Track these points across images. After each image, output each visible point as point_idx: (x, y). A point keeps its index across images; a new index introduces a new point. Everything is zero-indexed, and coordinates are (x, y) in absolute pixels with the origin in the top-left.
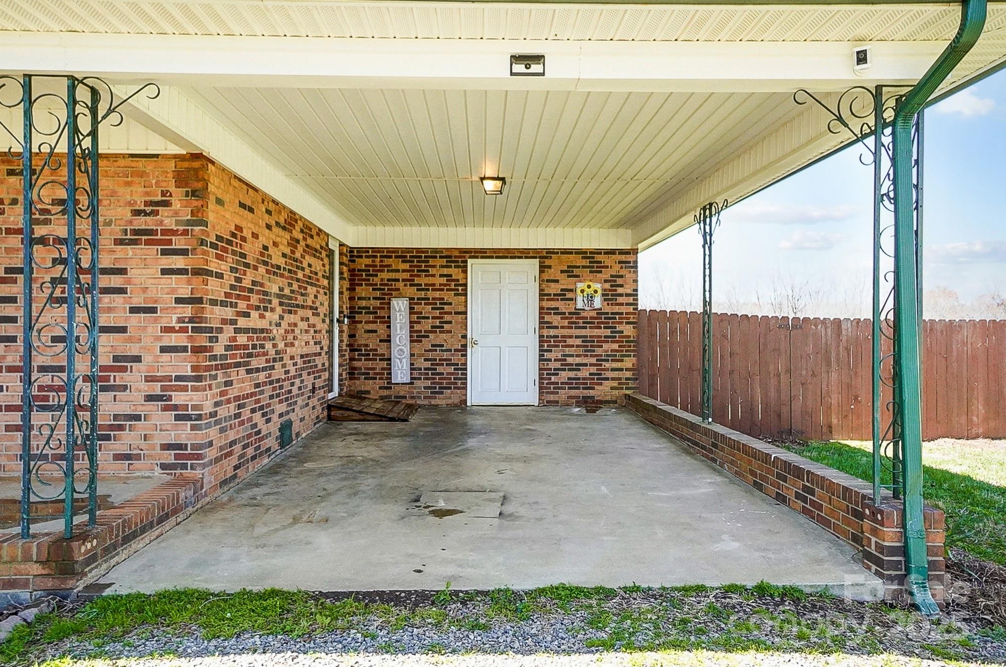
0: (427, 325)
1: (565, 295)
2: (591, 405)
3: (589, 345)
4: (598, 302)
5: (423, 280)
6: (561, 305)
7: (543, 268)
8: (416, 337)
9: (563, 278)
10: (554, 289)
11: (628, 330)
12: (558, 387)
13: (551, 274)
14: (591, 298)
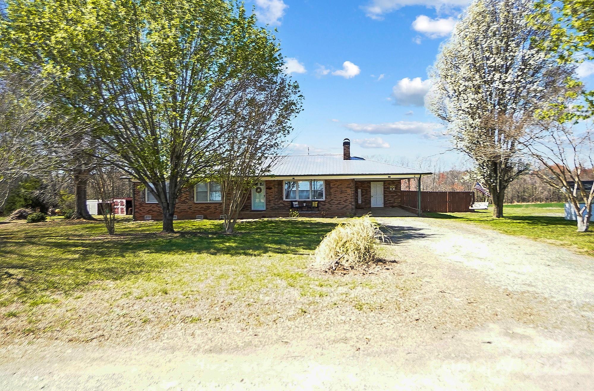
0: (364, 193)
1: (388, 188)
2: (393, 207)
3: (393, 196)
4: (394, 189)
5: (363, 186)
6: (388, 190)
7: (384, 183)
8: (362, 196)
9: (388, 185)
10: (386, 187)
11: (399, 194)
12: (387, 204)
13: (385, 184)
14: (393, 189)
